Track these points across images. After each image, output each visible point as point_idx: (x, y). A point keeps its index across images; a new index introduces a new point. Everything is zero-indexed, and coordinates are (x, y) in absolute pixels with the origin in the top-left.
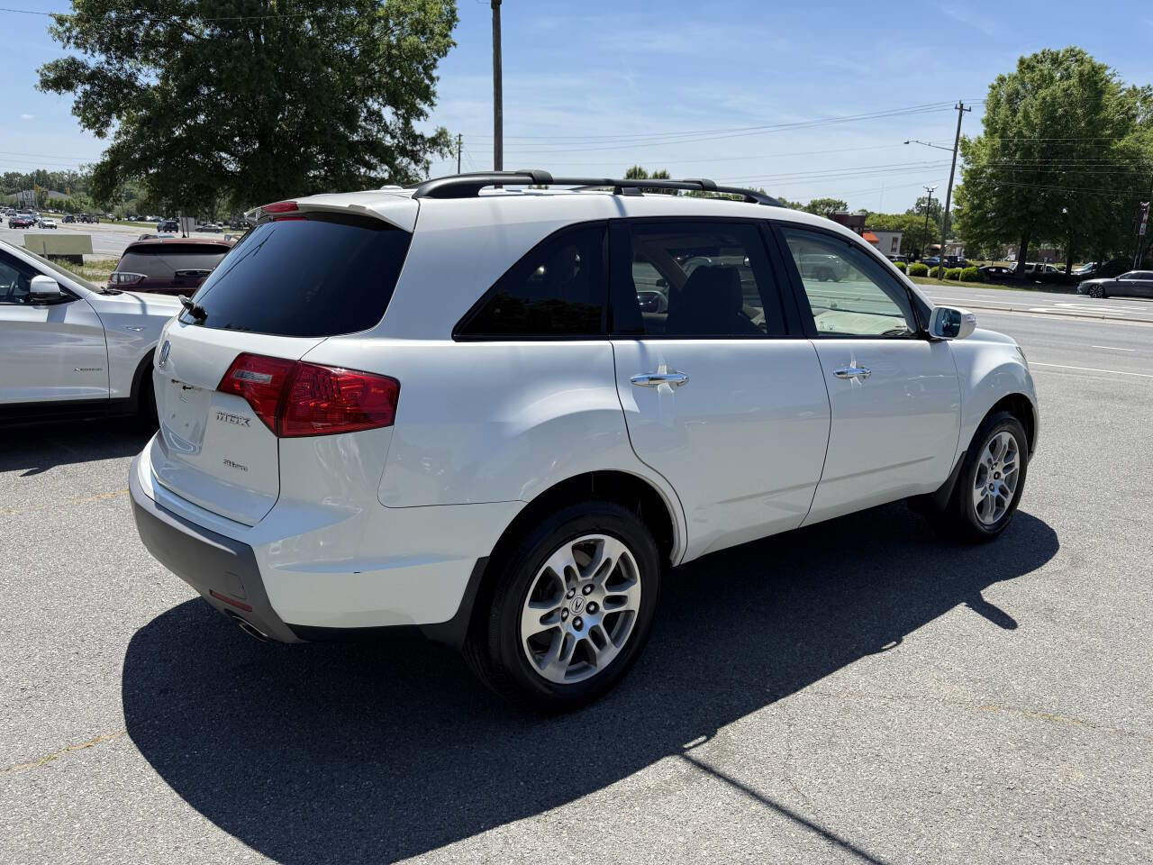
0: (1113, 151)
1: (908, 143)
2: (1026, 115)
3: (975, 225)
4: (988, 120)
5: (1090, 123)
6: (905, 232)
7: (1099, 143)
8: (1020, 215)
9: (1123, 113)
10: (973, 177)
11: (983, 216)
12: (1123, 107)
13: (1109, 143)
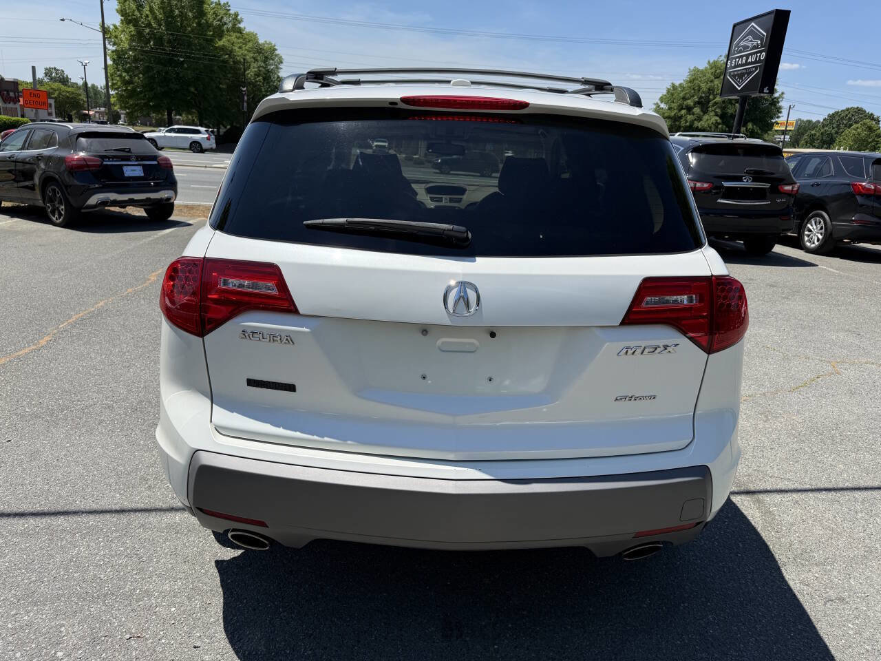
0: (217, 48)
1: (63, 20)
2: (151, 10)
3: (130, 97)
4: (122, 11)
5: (199, 24)
6: (55, 98)
7: (207, 40)
8: (163, 90)
9: (218, 21)
10: (119, 57)
11: (134, 90)
12: (217, 16)
13: (212, 40)
